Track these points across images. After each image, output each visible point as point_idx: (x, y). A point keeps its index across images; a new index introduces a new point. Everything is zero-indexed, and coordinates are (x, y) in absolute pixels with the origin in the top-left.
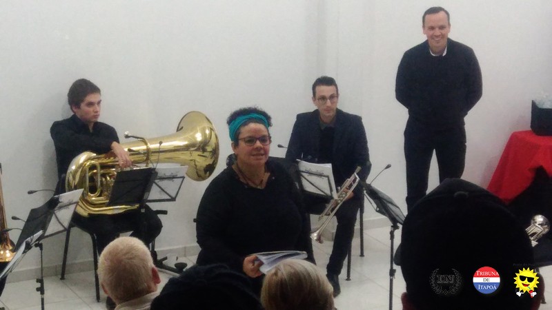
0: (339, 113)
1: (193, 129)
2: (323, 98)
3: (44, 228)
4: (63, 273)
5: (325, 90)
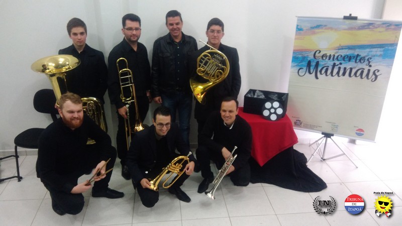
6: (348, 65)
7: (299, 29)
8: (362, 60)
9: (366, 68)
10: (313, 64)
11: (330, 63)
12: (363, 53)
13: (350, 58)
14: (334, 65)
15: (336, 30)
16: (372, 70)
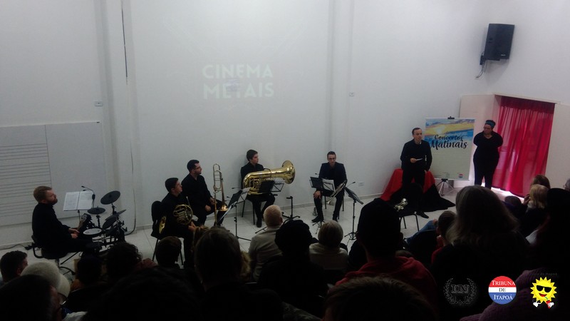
0: (336, 163)
1: (287, 167)
2: (331, 159)
3: (237, 200)
4: (243, 214)
5: (332, 156)
6: (452, 141)
7: (427, 125)
8: (458, 138)
9: (461, 142)
10: (435, 142)
11: (443, 141)
12: (458, 135)
13: (452, 138)
14: (445, 142)
15: (446, 124)
16: (464, 142)
